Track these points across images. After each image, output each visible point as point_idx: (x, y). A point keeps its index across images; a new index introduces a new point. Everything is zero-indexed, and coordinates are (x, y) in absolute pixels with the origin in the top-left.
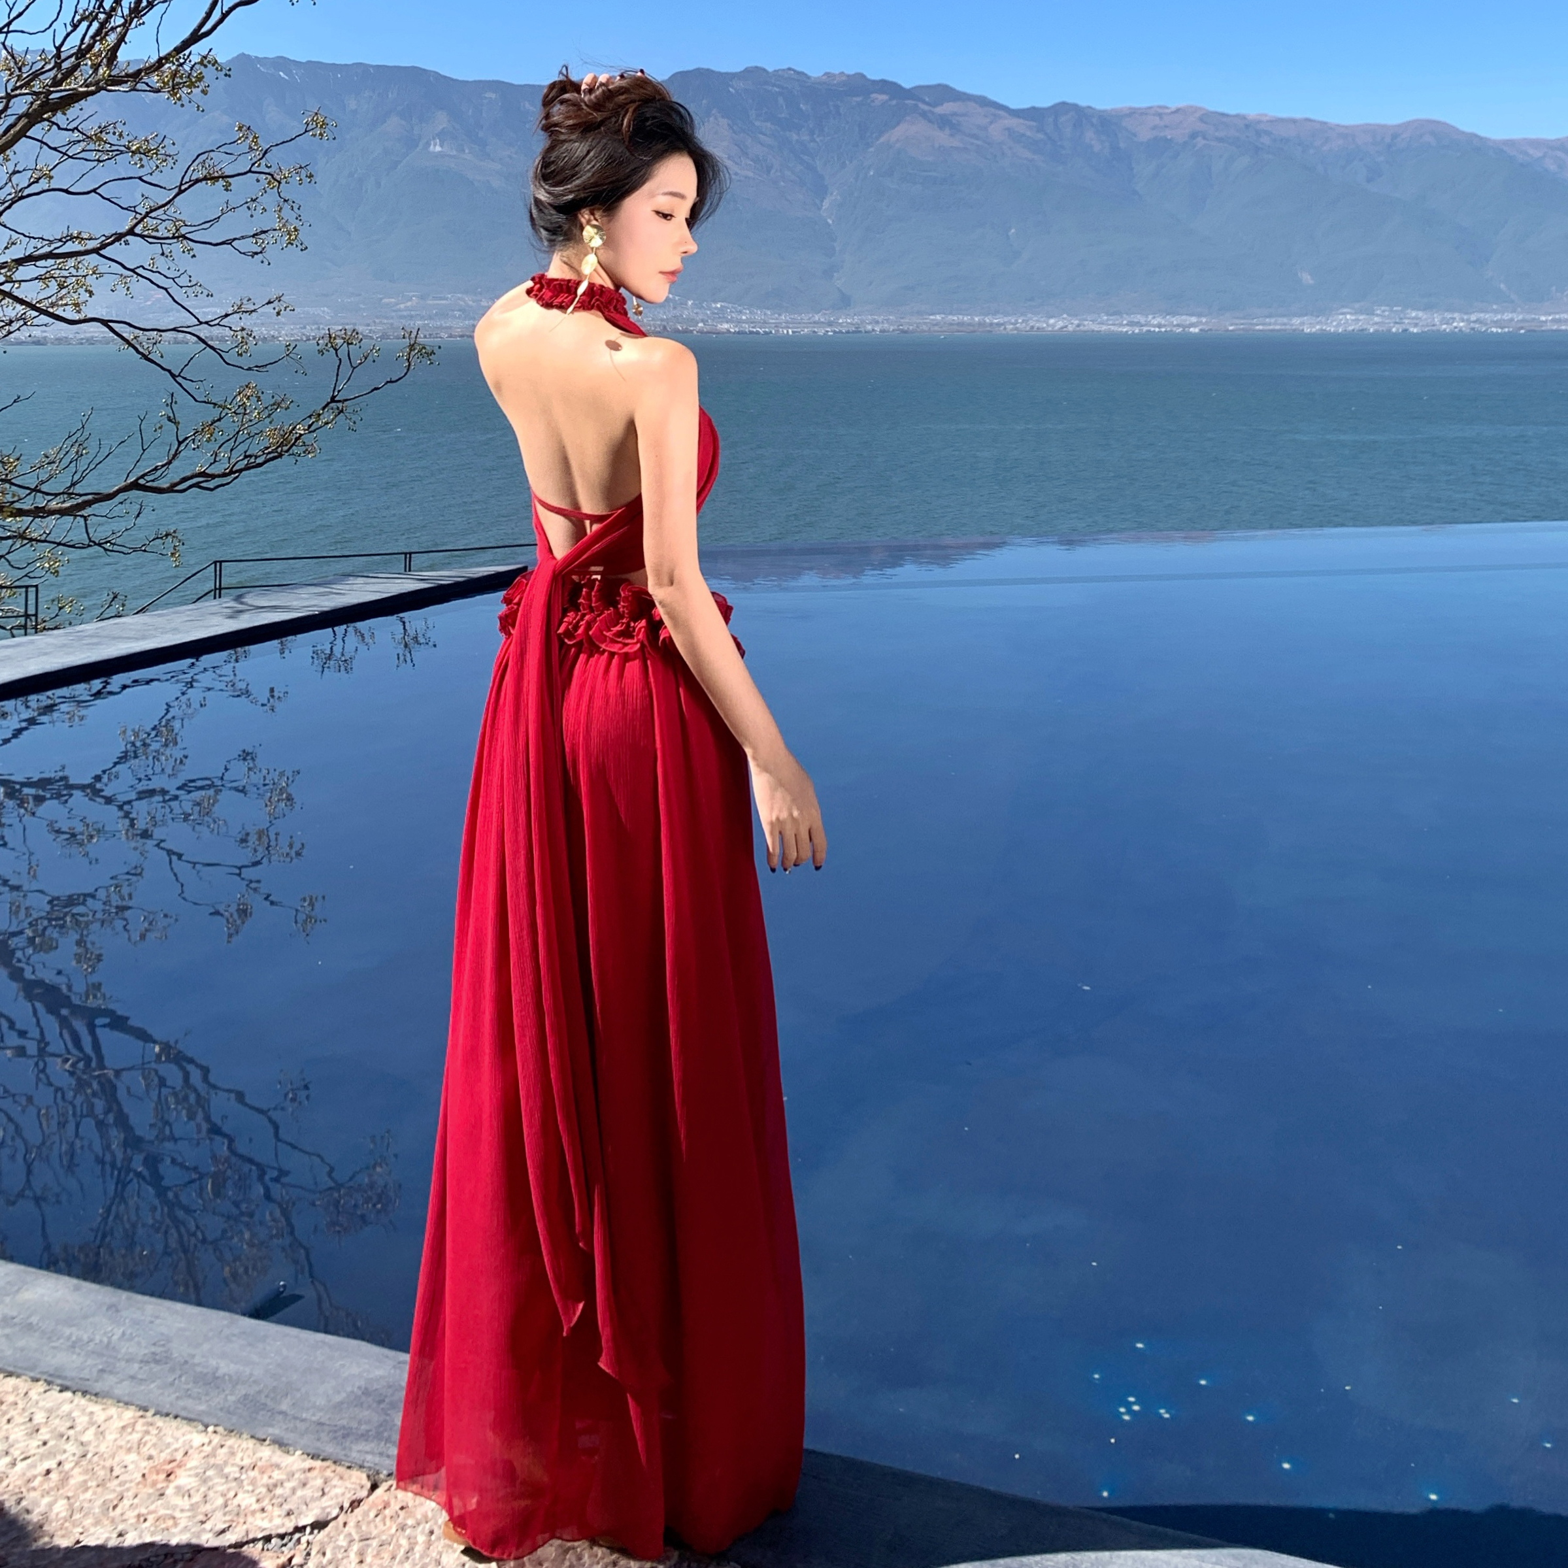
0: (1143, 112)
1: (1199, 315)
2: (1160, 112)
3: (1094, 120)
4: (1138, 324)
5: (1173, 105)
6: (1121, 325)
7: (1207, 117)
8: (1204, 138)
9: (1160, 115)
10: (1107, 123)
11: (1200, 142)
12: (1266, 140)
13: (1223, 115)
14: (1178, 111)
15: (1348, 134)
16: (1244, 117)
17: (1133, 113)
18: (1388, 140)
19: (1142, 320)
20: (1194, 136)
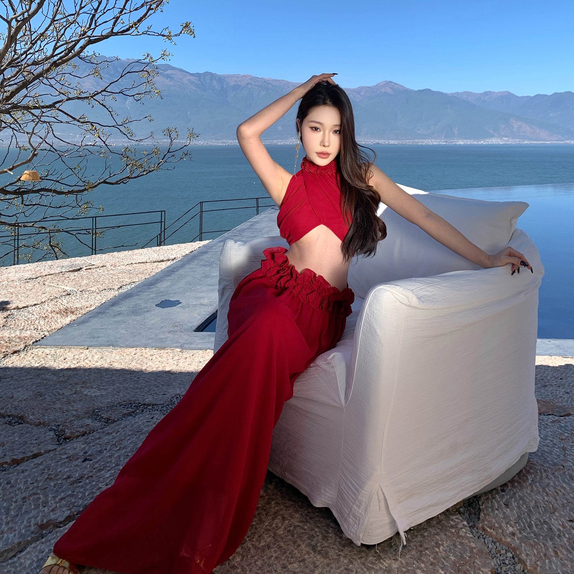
0: (233, 76)
2: (238, 76)
3: (217, 78)
7: (252, 78)
8: (251, 85)
9: (237, 77)
10: (221, 79)
13: (258, 78)
14: (243, 76)
17: (229, 76)
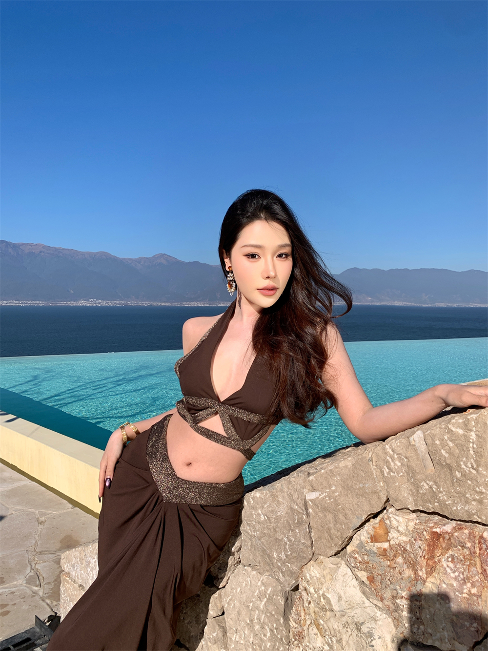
0: (27, 244)
1: (42, 301)
2: (31, 245)
3: (12, 246)
4: (25, 303)
5: (35, 243)
6: (20, 304)
7: (44, 247)
8: (44, 253)
9: (31, 246)
10: (15, 246)
11: (42, 254)
12: (61, 254)
13: (49, 247)
14: (36, 244)
15: (83, 254)
16: (55, 248)
17: (23, 244)
18: (93, 256)
19: (26, 302)
20: (41, 252)
